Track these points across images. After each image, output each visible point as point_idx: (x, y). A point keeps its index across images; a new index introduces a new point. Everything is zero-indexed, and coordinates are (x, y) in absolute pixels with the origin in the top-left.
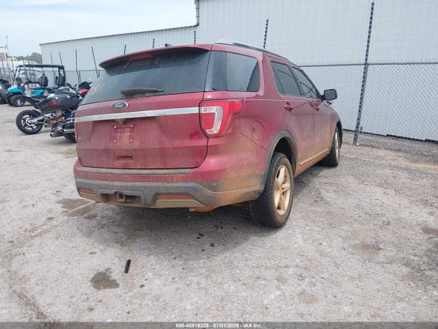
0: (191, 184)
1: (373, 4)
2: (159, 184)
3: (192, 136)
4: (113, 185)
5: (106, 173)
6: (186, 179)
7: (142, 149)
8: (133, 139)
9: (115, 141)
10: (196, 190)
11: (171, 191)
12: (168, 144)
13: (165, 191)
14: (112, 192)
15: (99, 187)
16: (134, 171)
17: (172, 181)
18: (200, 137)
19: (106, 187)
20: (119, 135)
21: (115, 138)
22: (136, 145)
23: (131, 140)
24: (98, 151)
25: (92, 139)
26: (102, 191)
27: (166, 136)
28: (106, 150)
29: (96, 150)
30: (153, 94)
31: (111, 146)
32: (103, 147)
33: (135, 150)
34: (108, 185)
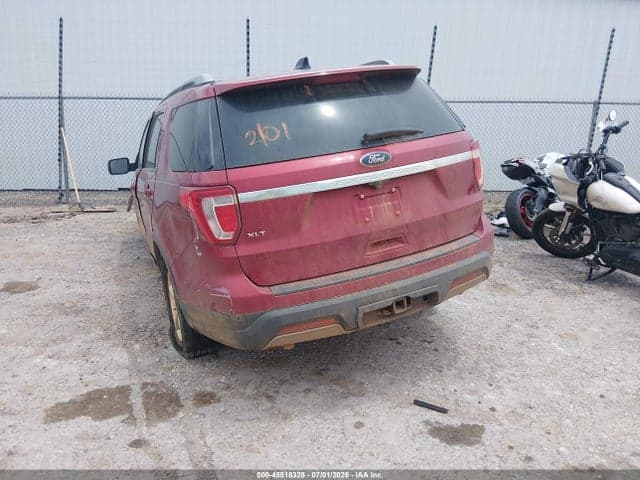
0: (484, 254)
3: (469, 191)
4: (388, 291)
8: (400, 209)
9: (367, 219)
13: (465, 273)
14: (387, 303)
15: (357, 303)
18: (475, 191)
20: (371, 207)
21: (364, 214)
22: (408, 217)
23: (398, 212)
24: (328, 244)
25: (306, 225)
26: (366, 308)
27: (446, 196)
28: (351, 238)
29: (323, 245)
30: (411, 137)
31: (361, 229)
32: (340, 235)
33: (407, 226)
34: (377, 295)
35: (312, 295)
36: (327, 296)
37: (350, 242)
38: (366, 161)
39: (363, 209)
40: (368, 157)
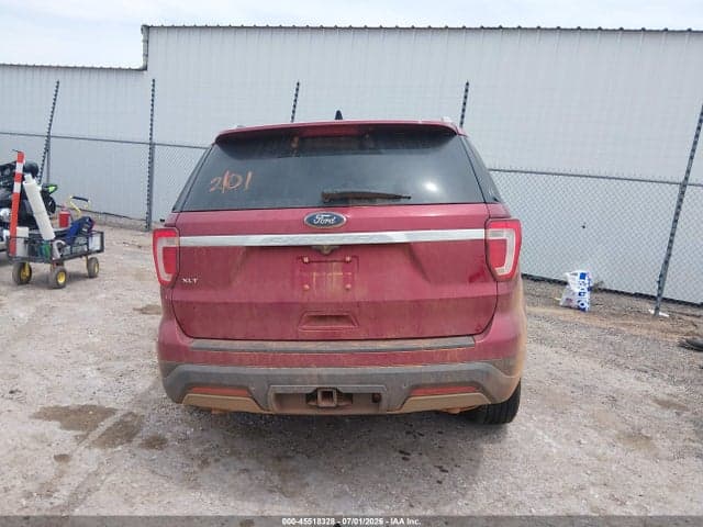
0: (477, 365)
1: (467, 84)
2: (418, 368)
3: (472, 279)
4: (310, 376)
5: (286, 352)
6: (468, 355)
7: (374, 303)
8: (353, 283)
9: (307, 287)
10: (487, 374)
11: (443, 380)
12: (429, 292)
13: (432, 381)
14: (310, 389)
15: (270, 380)
16: (356, 346)
17: (443, 362)
18: (486, 281)
19: (291, 380)
20: (315, 274)
21: (304, 281)
22: (361, 293)
23: (349, 286)
24: (256, 305)
25: (238, 281)
26: (279, 388)
27: (426, 278)
28: (282, 303)
29: (250, 305)
30: (391, 202)
31: (296, 296)
32: (272, 298)
33: (358, 304)
34: (297, 376)
35: (225, 358)
36: (241, 363)
37: (282, 308)
38: (311, 220)
39: (305, 274)
40: (314, 217)
